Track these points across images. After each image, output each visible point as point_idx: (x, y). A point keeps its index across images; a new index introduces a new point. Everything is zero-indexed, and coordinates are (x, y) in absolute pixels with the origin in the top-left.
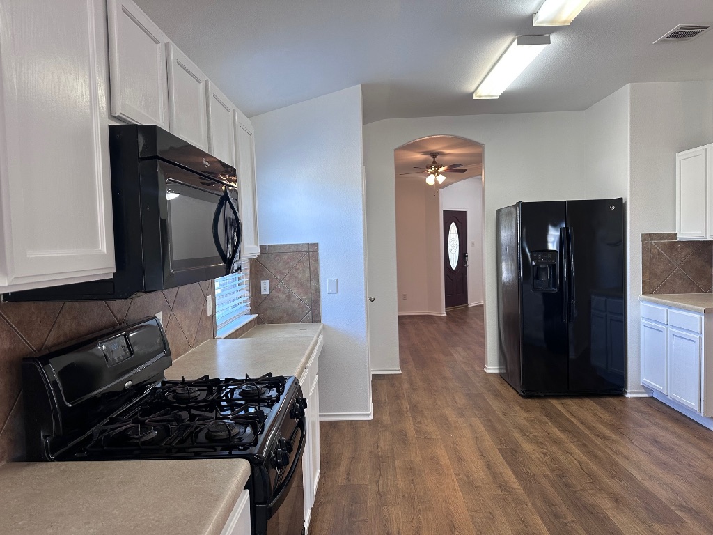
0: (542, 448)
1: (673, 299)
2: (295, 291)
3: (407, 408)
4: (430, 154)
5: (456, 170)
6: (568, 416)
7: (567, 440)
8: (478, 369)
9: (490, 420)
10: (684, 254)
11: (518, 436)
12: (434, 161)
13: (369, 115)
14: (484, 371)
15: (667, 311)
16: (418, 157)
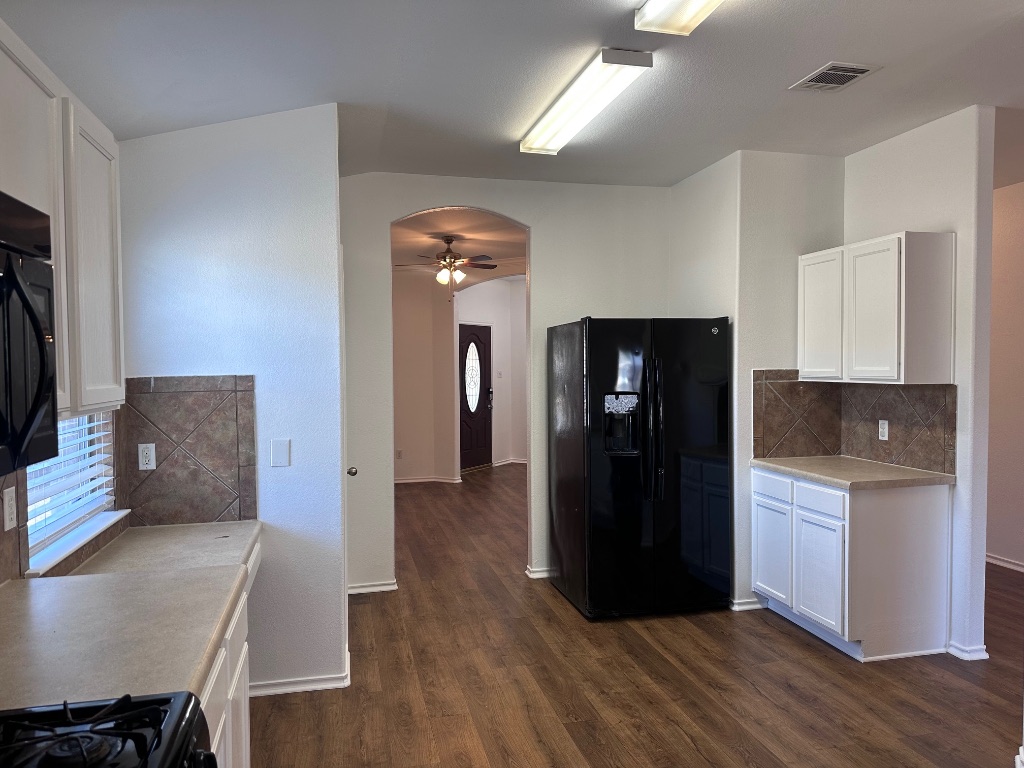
0: (633, 717)
1: (796, 466)
2: (207, 464)
3: (409, 657)
4: (442, 238)
5: (480, 264)
6: (660, 649)
7: (666, 698)
8: (517, 572)
9: (544, 669)
10: (807, 400)
11: (592, 696)
12: (447, 249)
13: (350, 161)
14: (527, 576)
15: (792, 483)
16: (425, 240)
